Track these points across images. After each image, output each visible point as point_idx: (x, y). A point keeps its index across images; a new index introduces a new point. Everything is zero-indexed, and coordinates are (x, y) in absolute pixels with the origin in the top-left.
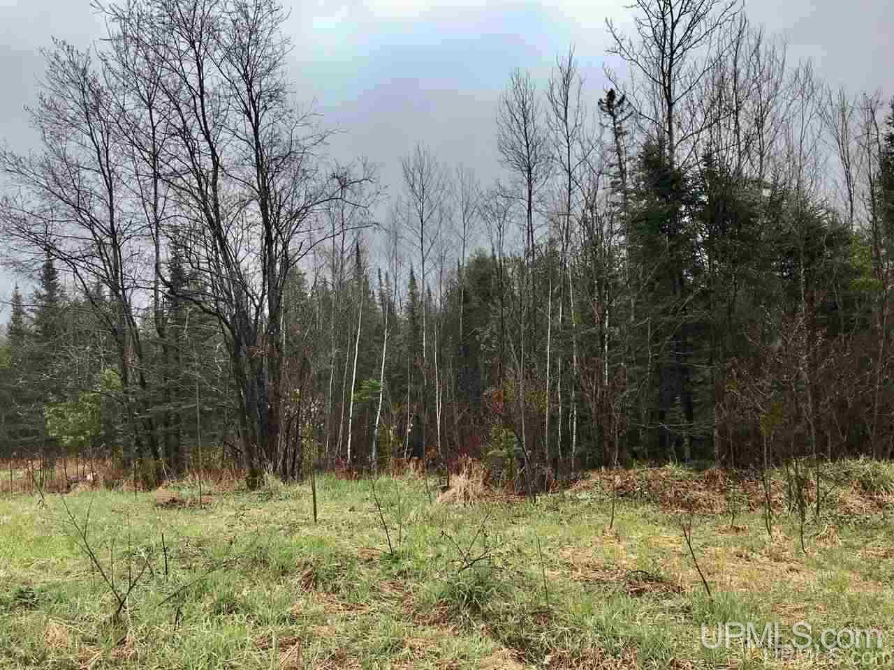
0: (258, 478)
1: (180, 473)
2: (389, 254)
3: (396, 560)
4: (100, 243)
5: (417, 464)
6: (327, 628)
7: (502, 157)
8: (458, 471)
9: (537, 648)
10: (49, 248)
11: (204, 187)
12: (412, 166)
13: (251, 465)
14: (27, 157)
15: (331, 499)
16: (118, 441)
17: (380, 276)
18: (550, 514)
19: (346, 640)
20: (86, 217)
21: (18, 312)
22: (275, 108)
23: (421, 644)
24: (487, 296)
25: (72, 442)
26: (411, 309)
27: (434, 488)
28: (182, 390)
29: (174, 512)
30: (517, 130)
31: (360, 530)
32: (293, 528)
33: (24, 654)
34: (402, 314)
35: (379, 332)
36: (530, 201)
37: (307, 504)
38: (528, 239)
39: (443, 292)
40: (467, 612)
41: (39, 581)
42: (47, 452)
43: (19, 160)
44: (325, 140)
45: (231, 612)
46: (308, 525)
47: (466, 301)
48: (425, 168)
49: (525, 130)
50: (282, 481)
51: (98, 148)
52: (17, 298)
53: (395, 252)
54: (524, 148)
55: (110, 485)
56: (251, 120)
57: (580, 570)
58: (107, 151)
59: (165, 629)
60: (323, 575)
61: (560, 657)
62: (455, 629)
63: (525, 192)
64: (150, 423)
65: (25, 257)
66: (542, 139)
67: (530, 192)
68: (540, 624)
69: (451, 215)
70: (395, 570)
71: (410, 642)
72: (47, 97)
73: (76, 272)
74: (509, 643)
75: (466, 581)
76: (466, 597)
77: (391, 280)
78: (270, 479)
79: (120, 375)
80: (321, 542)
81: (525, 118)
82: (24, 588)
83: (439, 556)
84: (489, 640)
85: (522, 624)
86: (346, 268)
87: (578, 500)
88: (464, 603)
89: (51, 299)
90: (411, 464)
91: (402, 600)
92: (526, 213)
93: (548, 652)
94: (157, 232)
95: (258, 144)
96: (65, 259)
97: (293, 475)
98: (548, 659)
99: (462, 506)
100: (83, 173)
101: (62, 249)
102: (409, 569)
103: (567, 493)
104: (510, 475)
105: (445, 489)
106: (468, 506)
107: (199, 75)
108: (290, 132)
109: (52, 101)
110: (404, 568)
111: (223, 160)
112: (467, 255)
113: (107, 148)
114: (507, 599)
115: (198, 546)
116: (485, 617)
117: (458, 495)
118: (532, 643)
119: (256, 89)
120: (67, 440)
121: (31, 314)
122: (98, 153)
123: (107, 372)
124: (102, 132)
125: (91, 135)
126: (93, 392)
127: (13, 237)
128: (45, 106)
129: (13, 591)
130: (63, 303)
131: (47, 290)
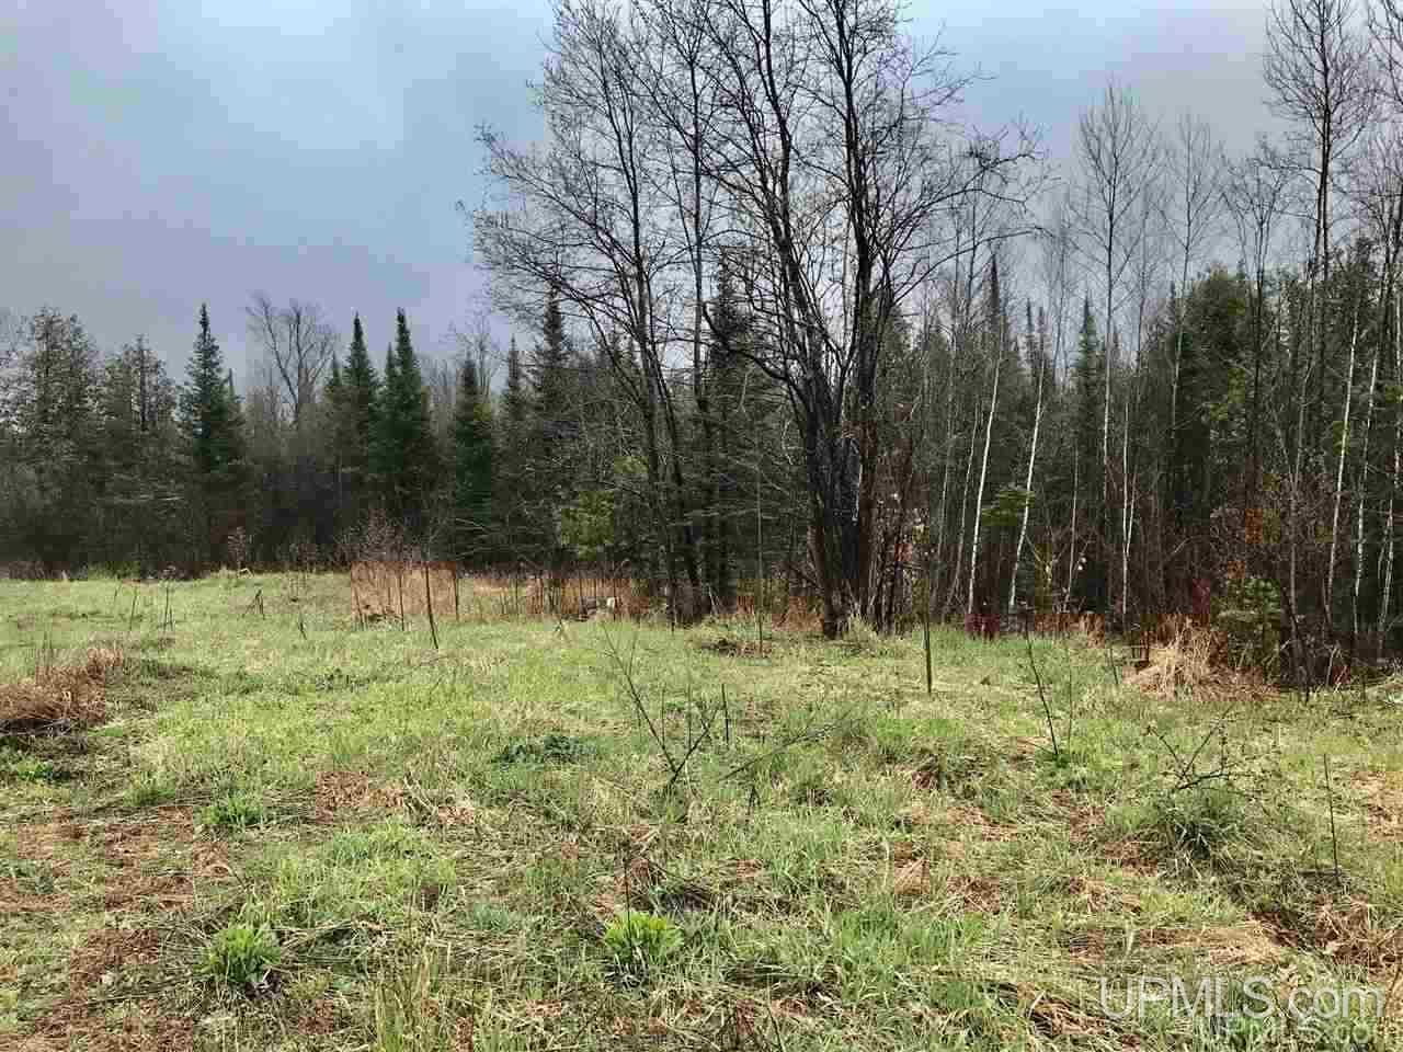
0: (839, 622)
1: (728, 606)
2: (1049, 276)
3: (1063, 764)
4: (622, 275)
5: (1092, 621)
6: (959, 845)
7: (1275, 96)
8: (1165, 639)
9: (1312, 928)
10: (557, 283)
11: (770, 186)
12: (1098, 123)
13: (829, 602)
14: (531, 156)
15: (952, 663)
16: (643, 556)
17: (1029, 315)
18: (1336, 723)
19: (988, 867)
20: (604, 237)
21: (515, 374)
22: (878, 49)
23: (1108, 891)
24: (1228, 345)
25: (588, 553)
26: (1083, 369)
27: (1122, 662)
28: (733, 488)
29: (725, 660)
30: (1305, 43)
31: (1001, 714)
32: (897, 699)
33: (565, 815)
34: (1065, 378)
35: (1025, 407)
36: (1324, 174)
37: (916, 665)
38: (1317, 242)
39: (1143, 340)
40: (1186, 856)
41: (575, 728)
42: (555, 567)
43: (518, 161)
44: (956, 95)
45: (820, 803)
46: (919, 697)
47: (1187, 355)
48: (1121, 128)
49: (1322, 44)
50: (874, 629)
51: (618, 133)
52: (514, 353)
53: (1060, 276)
54: (1318, 78)
55: (636, 615)
56: (841, 73)
57: (1395, 818)
58: (631, 139)
59: (736, 810)
60: (948, 770)
61: (1354, 948)
62: (1165, 877)
63: (1317, 156)
64: (688, 533)
65: (528, 298)
66: (1355, 57)
67: (1326, 156)
68: (1319, 892)
69: (1165, 205)
70: (1061, 778)
71: (1091, 884)
72: (554, 66)
73: (593, 318)
74: (1261, 913)
75: (1185, 806)
76: (1185, 831)
77: (1051, 320)
78: (857, 624)
79: (647, 465)
80: (943, 723)
81: (1322, 22)
82: (557, 735)
83: (1134, 766)
84: (1227, 902)
85: (1285, 887)
86: (975, 301)
87: (1394, 705)
88: (1180, 841)
89: (554, 355)
90: (1082, 624)
91: (1074, 822)
92: (1316, 195)
93: (1333, 937)
94: (699, 255)
95: (850, 109)
96: (579, 300)
97: (890, 623)
98: (1332, 947)
99: (1170, 695)
100: (601, 172)
101: (575, 285)
102: (1084, 780)
103: (1372, 692)
104: (1259, 654)
105: (1143, 665)
106: (1181, 695)
107: (765, 8)
108: (901, 86)
109: (563, 71)
110: (1077, 777)
111: (797, 139)
112: (1192, 274)
113: (630, 134)
114: (1259, 845)
115: (765, 707)
116: (1218, 867)
117: (1165, 678)
118: (1303, 920)
119: (850, 20)
120: (581, 551)
121: (531, 376)
122: (620, 141)
123: (629, 459)
124: (624, 110)
125: (610, 116)
126: (612, 487)
127: (515, 271)
128: (553, 79)
129: (543, 737)
130: (571, 362)
131: (551, 343)
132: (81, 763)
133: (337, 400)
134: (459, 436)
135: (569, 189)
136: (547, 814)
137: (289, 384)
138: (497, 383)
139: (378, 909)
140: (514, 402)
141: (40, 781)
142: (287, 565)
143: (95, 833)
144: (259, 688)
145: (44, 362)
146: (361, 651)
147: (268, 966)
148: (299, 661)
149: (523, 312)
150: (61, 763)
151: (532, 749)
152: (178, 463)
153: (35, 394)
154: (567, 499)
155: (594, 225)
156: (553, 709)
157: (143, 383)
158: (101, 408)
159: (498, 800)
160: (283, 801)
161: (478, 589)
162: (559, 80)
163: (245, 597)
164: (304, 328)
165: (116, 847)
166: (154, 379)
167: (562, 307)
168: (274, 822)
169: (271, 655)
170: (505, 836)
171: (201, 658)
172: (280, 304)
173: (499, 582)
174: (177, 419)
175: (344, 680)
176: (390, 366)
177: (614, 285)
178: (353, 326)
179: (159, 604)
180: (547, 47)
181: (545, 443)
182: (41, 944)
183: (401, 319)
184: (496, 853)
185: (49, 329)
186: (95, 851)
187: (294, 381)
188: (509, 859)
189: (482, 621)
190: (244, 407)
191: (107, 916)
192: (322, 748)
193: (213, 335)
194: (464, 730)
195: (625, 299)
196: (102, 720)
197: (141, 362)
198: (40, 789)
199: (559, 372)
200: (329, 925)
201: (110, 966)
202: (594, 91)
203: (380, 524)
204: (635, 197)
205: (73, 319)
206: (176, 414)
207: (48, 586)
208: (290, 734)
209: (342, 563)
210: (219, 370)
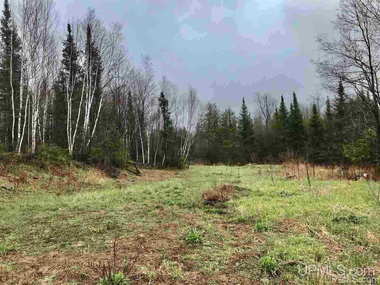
4: (365, 73)
10: (343, 78)
14: (333, 42)
16: (376, 160)
20: (359, 62)
21: (329, 106)
25: (356, 159)
33: (359, 240)
41: (359, 214)
43: (329, 45)
51: (362, 30)
52: (328, 101)
55: (375, 179)
58: (367, 31)
65: (333, 84)
72: (340, 15)
73: (356, 87)
79: (376, 131)
82: (352, 215)
89: (341, 100)
96: (350, 82)
100: (358, 43)
101: (349, 78)
109: (343, 15)
113: (367, 29)
120: (354, 159)
121: (334, 107)
122: (363, 32)
123: (369, 130)
124: (364, 23)
125: (359, 25)
126: (363, 138)
127: (329, 77)
128: (340, 18)
129: (348, 215)
130: (347, 101)
131: (340, 96)
132: (225, 210)
133: (277, 118)
134: (313, 126)
135: (347, 50)
136: (353, 239)
137: (264, 115)
138: (323, 110)
139: (304, 258)
140: (329, 114)
141: (216, 213)
142: (265, 163)
143: (230, 228)
144: (263, 195)
145: (209, 114)
146: (289, 187)
147: (276, 269)
148: (273, 188)
149: (331, 88)
150: (221, 209)
151: (344, 219)
152: (238, 137)
153: (208, 122)
154: (348, 143)
155: (355, 59)
156: (350, 207)
157: (230, 118)
158: (221, 124)
159: (336, 232)
160: (273, 225)
161: (320, 170)
162: (342, 18)
163: (256, 171)
164: (268, 99)
165: (235, 232)
166: (232, 117)
167: (344, 85)
168: (272, 231)
169: (265, 186)
170: (339, 244)
171: (248, 186)
172: (262, 94)
173: (326, 168)
174: (237, 126)
175: (285, 194)
176: (291, 108)
177: (363, 76)
178: (281, 98)
179: (237, 172)
180: (338, 10)
181: (340, 126)
182: (222, 253)
183: (294, 95)
184: (337, 248)
185: (210, 107)
186: (230, 232)
187: (266, 114)
188: (341, 251)
189: (322, 180)
190: (253, 122)
191: (235, 249)
192: (282, 213)
193: (246, 104)
194: (323, 211)
195: (367, 80)
196: (228, 200)
197: (229, 113)
198: (217, 215)
199: (344, 105)
200: (290, 261)
201: (237, 261)
202: (354, 19)
203: (290, 152)
204: (369, 48)
205: (215, 104)
206: (237, 125)
207: (211, 167)
208: (273, 207)
209: (280, 162)
210: (247, 113)
